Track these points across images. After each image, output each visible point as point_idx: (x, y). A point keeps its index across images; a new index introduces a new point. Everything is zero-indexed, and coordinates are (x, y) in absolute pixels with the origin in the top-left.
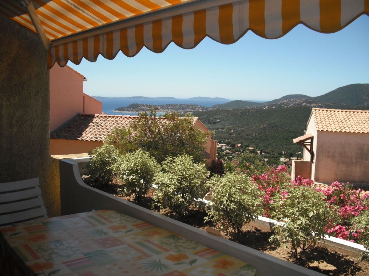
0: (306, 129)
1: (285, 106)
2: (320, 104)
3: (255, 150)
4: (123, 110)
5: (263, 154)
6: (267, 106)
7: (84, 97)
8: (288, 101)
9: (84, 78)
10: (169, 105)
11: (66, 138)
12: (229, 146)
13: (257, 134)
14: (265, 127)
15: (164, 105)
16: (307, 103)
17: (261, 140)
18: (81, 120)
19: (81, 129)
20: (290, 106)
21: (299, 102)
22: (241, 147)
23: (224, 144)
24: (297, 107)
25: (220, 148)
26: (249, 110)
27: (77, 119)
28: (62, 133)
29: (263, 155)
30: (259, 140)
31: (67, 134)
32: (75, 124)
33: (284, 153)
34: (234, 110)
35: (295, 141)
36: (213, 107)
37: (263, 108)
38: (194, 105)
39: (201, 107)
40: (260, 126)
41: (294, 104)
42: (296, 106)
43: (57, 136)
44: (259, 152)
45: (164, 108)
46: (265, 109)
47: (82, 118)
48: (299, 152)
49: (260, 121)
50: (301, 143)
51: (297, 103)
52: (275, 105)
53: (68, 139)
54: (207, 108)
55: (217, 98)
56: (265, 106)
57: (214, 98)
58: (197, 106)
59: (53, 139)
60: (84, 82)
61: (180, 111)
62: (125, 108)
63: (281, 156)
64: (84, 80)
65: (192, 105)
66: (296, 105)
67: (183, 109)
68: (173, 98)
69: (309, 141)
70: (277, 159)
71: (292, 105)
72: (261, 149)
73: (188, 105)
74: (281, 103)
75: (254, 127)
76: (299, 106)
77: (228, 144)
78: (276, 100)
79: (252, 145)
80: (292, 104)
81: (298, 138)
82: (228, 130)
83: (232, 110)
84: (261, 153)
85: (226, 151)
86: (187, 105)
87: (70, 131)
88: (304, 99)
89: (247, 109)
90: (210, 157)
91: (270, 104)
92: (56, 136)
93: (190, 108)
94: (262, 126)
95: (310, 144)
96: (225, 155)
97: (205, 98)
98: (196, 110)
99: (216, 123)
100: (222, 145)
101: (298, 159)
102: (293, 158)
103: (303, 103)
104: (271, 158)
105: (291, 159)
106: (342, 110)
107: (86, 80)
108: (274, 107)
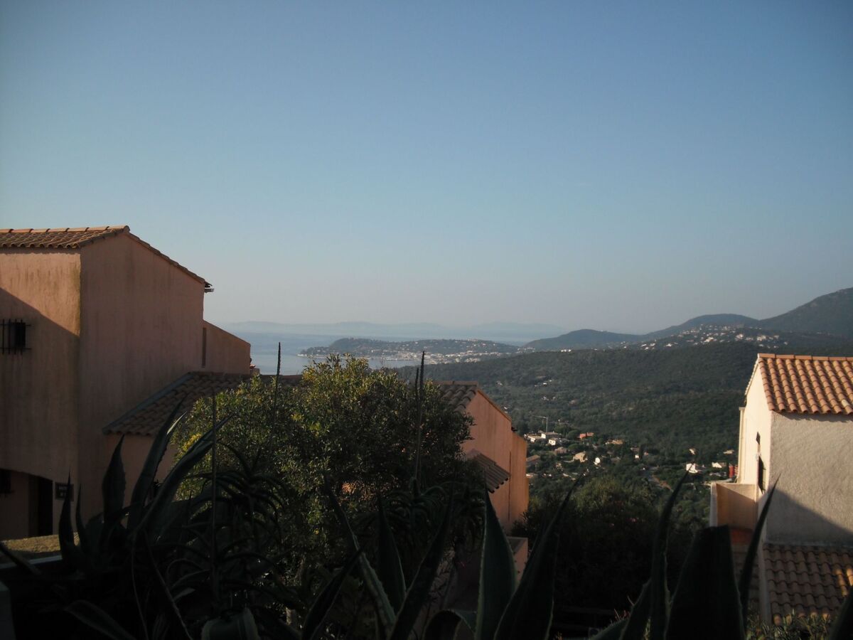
0: (744, 405)
1: (695, 341)
2: (777, 336)
3: (628, 445)
4: (321, 354)
5: (645, 454)
6: (653, 342)
7: (204, 330)
8: (702, 331)
9: (207, 285)
12: (565, 437)
13: (631, 409)
14: (649, 392)
15: (414, 342)
16: (746, 335)
17: (640, 422)
20: (708, 341)
21: (727, 333)
22: (595, 439)
23: (554, 433)
24: (723, 343)
25: (546, 441)
26: (613, 353)
29: (645, 458)
30: (635, 422)
33: (696, 452)
34: (573, 353)
36: (526, 346)
37: (644, 347)
38: (484, 342)
39: (498, 345)
40: (638, 388)
41: (716, 337)
42: (722, 341)
44: (635, 451)
45: (414, 350)
46: (649, 350)
48: (729, 449)
49: (638, 377)
51: (722, 334)
52: (672, 340)
54: (514, 349)
55: (536, 325)
56: (648, 344)
58: (491, 343)
60: (206, 295)
61: (452, 355)
62: (325, 348)
63: (689, 458)
64: (207, 291)
65: (479, 342)
66: (721, 339)
67: (459, 351)
70: (678, 466)
71: (712, 338)
72: (640, 444)
73: (469, 342)
74: (685, 335)
75: (625, 392)
76: (729, 341)
77: (562, 431)
78: (673, 328)
79: (619, 434)
80: (711, 336)
82: (564, 399)
84: (641, 453)
85: (561, 448)
88: (740, 326)
89: (608, 351)
90: (507, 480)
91: (659, 338)
93: (474, 349)
94: (642, 390)
96: (558, 459)
98: (488, 352)
99: (536, 384)
100: (549, 435)
101: (728, 465)
102: (716, 465)
103: (738, 333)
104: (665, 464)
105: (711, 466)
106: (831, 359)
107: (210, 291)
108: (669, 345)
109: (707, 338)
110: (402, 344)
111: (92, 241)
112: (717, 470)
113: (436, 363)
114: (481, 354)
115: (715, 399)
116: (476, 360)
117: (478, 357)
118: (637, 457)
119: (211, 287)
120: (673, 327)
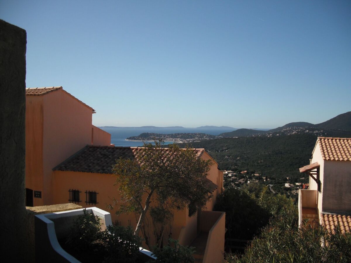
0: (312, 158)
1: (288, 133)
2: (322, 131)
3: (261, 176)
4: (135, 139)
5: (268, 179)
6: (271, 134)
7: (93, 129)
8: (291, 129)
9: (93, 110)
10: (178, 134)
11: (73, 170)
12: (235, 173)
13: (262, 161)
14: (270, 154)
15: (173, 134)
16: (309, 131)
17: (266, 166)
18: (90, 151)
19: (89, 160)
21: (302, 130)
22: (247, 173)
23: (230, 171)
24: (300, 134)
25: (227, 174)
26: (254, 138)
27: (86, 150)
28: (70, 165)
29: (268, 181)
30: (264, 166)
31: (75, 166)
32: (83, 155)
33: (289, 179)
35: (302, 170)
36: (219, 136)
37: (267, 136)
38: (202, 134)
39: (208, 135)
40: (265, 153)
41: (297, 131)
43: (66, 167)
44: (264, 178)
45: (173, 137)
46: (269, 137)
47: (91, 149)
48: (303, 177)
49: (265, 148)
50: (307, 172)
51: (300, 130)
52: (279, 133)
53: (76, 171)
54: (214, 137)
55: (223, 127)
56: (269, 134)
57: (220, 127)
58: (205, 134)
59: (61, 170)
60: (93, 115)
61: (189, 140)
62: (137, 137)
63: (286, 181)
64: (93, 113)
65: (200, 134)
66: (299, 132)
67: (191, 138)
68: (181, 127)
69: (316, 170)
70: (282, 184)
71: (295, 132)
72: (266, 175)
73: (196, 134)
74: (284, 131)
75: (259, 154)
76: (302, 133)
77: (234, 170)
79: (258, 171)
80: (295, 131)
81: (304, 167)
82: (235, 157)
83: (238, 138)
84: (266, 179)
85: (233, 177)
86: (194, 134)
87: (78, 163)
88: (307, 127)
89: (252, 137)
90: (217, 189)
91: (274, 132)
92: (64, 168)
93: (197, 137)
94: (267, 153)
95: (316, 173)
96: (232, 182)
97: (212, 127)
98: (204, 138)
99: (223, 151)
100: (229, 172)
101: (302, 184)
102: (297, 184)
103: (306, 130)
104: (276, 183)
105: (295, 184)
106: (348, 139)
107: (95, 113)
108: (278, 135)
109: (293, 132)
110: (168, 135)
111: (48, 92)
112: (298, 186)
113: (182, 143)
114: (200, 139)
115: (297, 157)
116: (198, 141)
117: (199, 140)
118: (265, 180)
119: (95, 111)
120: (279, 128)
